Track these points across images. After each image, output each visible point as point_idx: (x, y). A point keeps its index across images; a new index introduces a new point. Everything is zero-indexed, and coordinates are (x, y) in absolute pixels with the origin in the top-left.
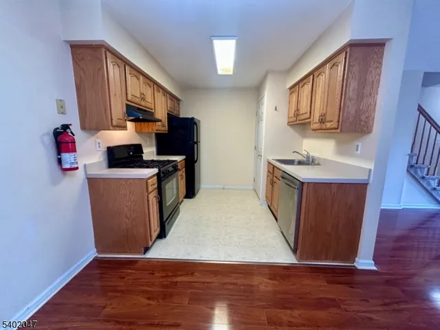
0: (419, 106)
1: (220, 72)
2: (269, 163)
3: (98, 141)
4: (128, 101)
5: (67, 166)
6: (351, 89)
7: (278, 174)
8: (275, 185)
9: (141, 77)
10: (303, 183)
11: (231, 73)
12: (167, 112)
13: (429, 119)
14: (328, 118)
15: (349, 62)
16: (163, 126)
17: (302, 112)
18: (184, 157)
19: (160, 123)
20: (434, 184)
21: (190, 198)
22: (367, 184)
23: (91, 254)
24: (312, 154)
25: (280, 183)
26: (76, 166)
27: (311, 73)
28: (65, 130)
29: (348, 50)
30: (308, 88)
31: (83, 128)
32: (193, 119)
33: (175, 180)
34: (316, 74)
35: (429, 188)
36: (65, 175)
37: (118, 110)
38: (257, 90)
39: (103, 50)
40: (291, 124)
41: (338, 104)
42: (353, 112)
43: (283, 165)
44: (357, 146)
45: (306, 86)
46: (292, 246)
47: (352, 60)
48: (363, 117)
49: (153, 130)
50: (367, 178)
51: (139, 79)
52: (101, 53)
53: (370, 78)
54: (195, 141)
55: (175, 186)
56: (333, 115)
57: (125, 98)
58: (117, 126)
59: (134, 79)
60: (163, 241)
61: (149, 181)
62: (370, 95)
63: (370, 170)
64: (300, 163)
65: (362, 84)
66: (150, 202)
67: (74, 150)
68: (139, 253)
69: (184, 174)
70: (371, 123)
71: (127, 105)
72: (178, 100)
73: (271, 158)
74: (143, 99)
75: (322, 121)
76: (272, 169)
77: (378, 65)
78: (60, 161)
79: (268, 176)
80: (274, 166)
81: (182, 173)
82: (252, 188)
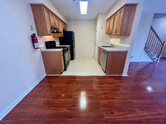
0: (151, 26)
1: (82, 13)
2: (99, 47)
3: (43, 40)
4: (51, 25)
5: (36, 47)
6: (125, 21)
7: (101, 50)
8: (101, 54)
9: (54, 16)
10: (108, 52)
11: (86, 14)
12: (63, 29)
13: (154, 31)
14: (118, 31)
15: (125, 11)
16: (62, 34)
17: (110, 29)
18: (70, 46)
19: (61, 33)
20: (152, 53)
21: (72, 60)
22: (127, 52)
23: (45, 75)
24: (113, 44)
25: (102, 53)
26: (38, 47)
27: (114, 14)
28: (34, 36)
29: (125, 7)
30: (112, 20)
31: (38, 35)
32: (72, 31)
33: (67, 53)
34: (115, 15)
35: (150, 55)
36: (35, 50)
37: (49, 29)
38: (95, 20)
39: (42, 7)
40: (107, 33)
41: (120, 26)
42: (125, 29)
43: (103, 47)
44: (126, 40)
45: (112, 19)
46: (105, 71)
47: (126, 10)
48: (128, 31)
49: (59, 36)
50: (127, 50)
51: (53, 17)
52: (42, 8)
53: (131, 17)
54: (73, 40)
55: (68, 55)
56: (119, 30)
57: (50, 25)
58: (49, 34)
59: (52, 16)
60: (66, 71)
61: (61, 52)
62: (131, 23)
63: (129, 47)
64: (109, 47)
65: (128, 19)
66: (62, 59)
67: (38, 42)
68: (59, 74)
69: (70, 52)
70: (130, 33)
71: (51, 27)
72: (66, 24)
73: (99, 46)
74: (55, 24)
75: (116, 32)
76: (100, 49)
77: (134, 12)
78: (34, 46)
79: (98, 52)
80: (100, 48)
81: (69, 51)
82: (93, 56)
